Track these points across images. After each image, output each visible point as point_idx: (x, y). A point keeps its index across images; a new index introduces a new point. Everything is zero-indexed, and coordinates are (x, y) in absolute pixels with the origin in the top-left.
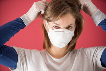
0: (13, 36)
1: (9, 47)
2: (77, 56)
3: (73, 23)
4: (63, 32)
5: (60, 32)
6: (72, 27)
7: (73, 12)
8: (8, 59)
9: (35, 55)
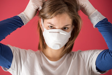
0: (10, 34)
1: (4, 45)
2: (74, 59)
3: (69, 24)
4: (59, 32)
5: (55, 32)
6: (68, 28)
7: (69, 12)
8: (3, 58)
9: (31, 57)
